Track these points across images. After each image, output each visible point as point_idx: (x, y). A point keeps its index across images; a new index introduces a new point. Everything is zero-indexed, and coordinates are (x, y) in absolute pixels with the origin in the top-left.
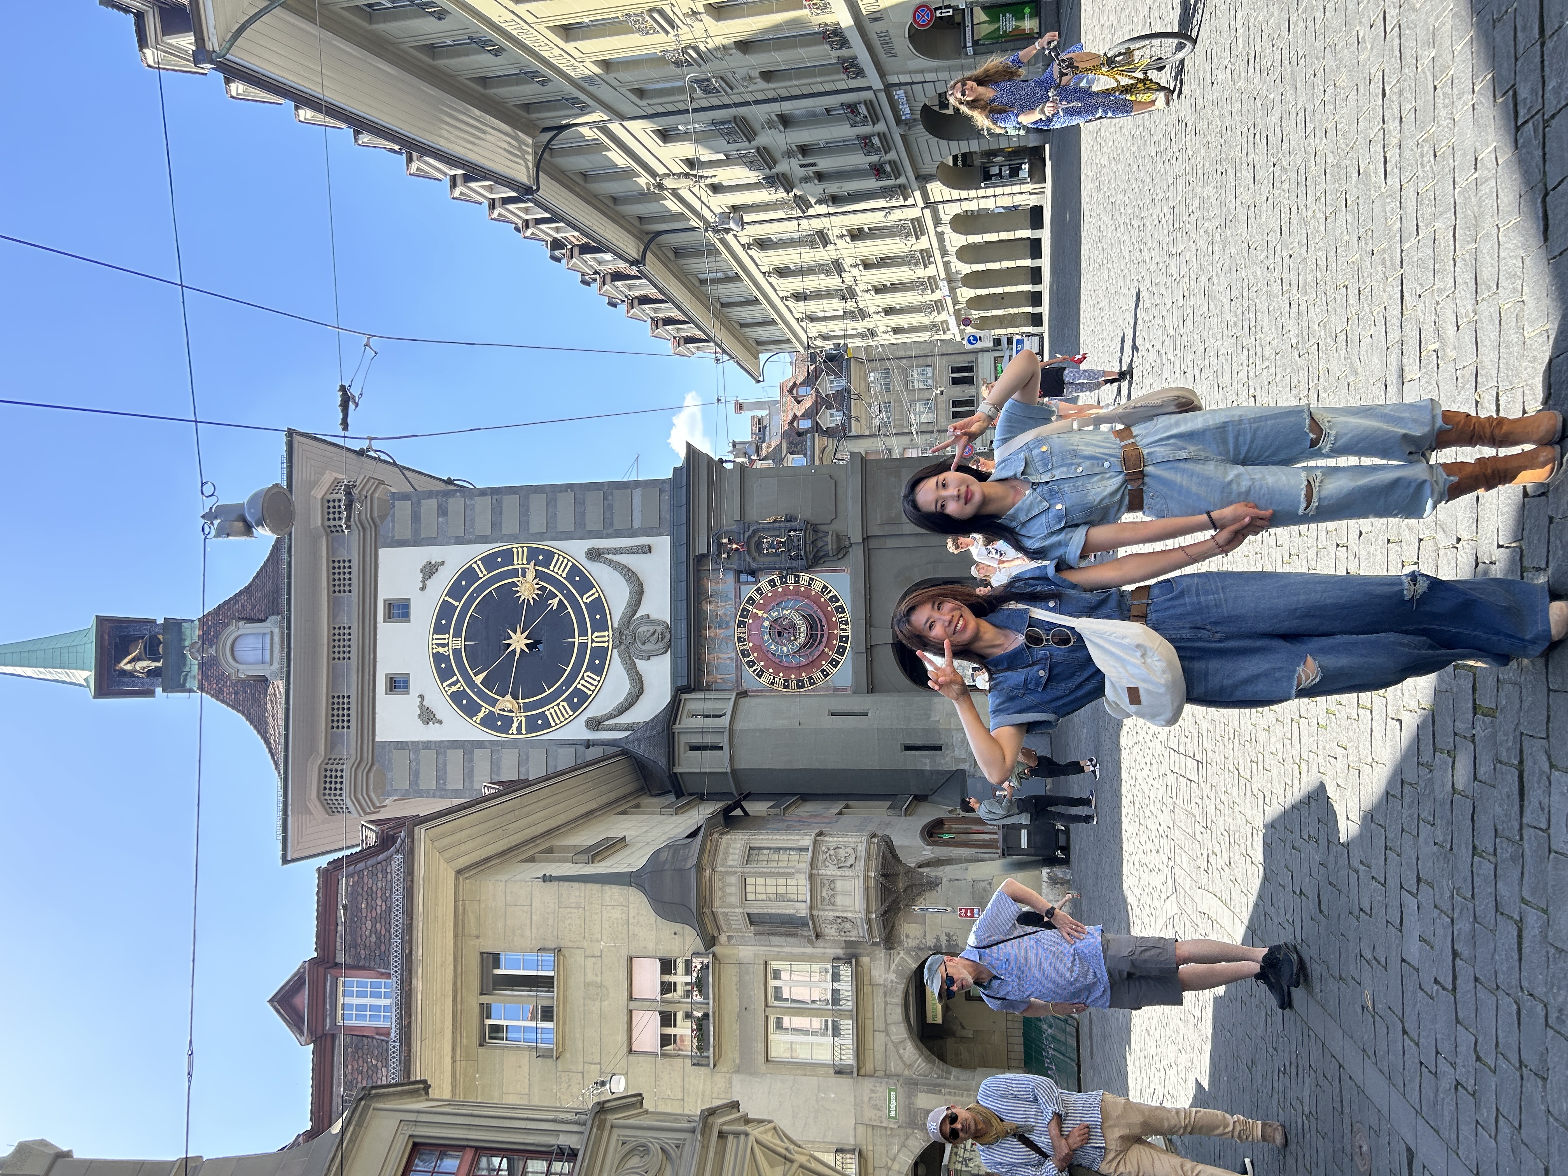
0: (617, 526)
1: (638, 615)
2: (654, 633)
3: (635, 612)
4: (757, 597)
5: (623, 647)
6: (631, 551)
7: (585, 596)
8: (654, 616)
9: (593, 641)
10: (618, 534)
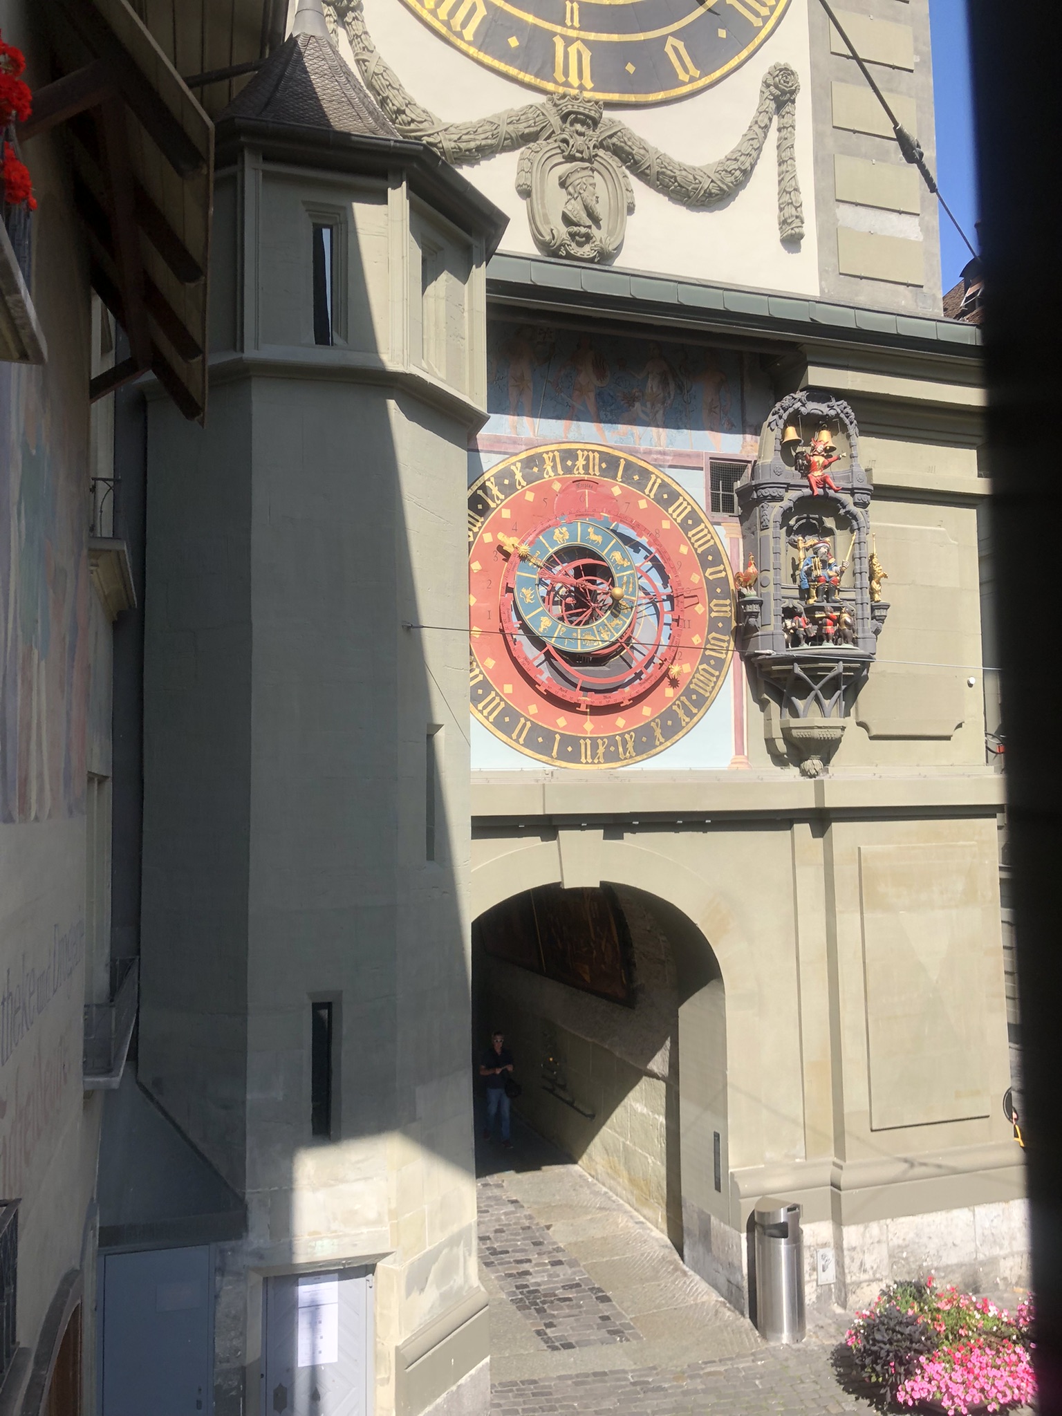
0: (844, 165)
1: (634, 181)
2: (591, 215)
3: (643, 175)
4: (676, 513)
5: (555, 121)
6: (787, 190)
7: (680, 45)
8: (631, 220)
9: (569, 41)
10: (823, 163)
